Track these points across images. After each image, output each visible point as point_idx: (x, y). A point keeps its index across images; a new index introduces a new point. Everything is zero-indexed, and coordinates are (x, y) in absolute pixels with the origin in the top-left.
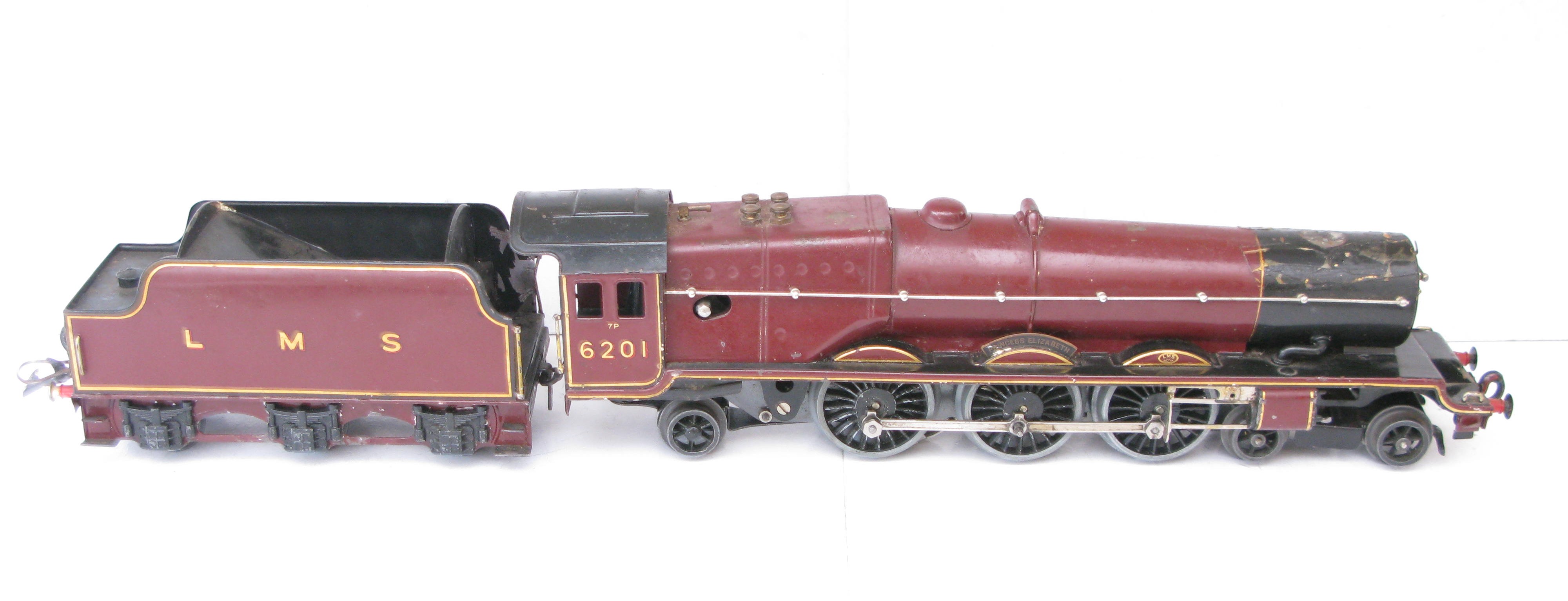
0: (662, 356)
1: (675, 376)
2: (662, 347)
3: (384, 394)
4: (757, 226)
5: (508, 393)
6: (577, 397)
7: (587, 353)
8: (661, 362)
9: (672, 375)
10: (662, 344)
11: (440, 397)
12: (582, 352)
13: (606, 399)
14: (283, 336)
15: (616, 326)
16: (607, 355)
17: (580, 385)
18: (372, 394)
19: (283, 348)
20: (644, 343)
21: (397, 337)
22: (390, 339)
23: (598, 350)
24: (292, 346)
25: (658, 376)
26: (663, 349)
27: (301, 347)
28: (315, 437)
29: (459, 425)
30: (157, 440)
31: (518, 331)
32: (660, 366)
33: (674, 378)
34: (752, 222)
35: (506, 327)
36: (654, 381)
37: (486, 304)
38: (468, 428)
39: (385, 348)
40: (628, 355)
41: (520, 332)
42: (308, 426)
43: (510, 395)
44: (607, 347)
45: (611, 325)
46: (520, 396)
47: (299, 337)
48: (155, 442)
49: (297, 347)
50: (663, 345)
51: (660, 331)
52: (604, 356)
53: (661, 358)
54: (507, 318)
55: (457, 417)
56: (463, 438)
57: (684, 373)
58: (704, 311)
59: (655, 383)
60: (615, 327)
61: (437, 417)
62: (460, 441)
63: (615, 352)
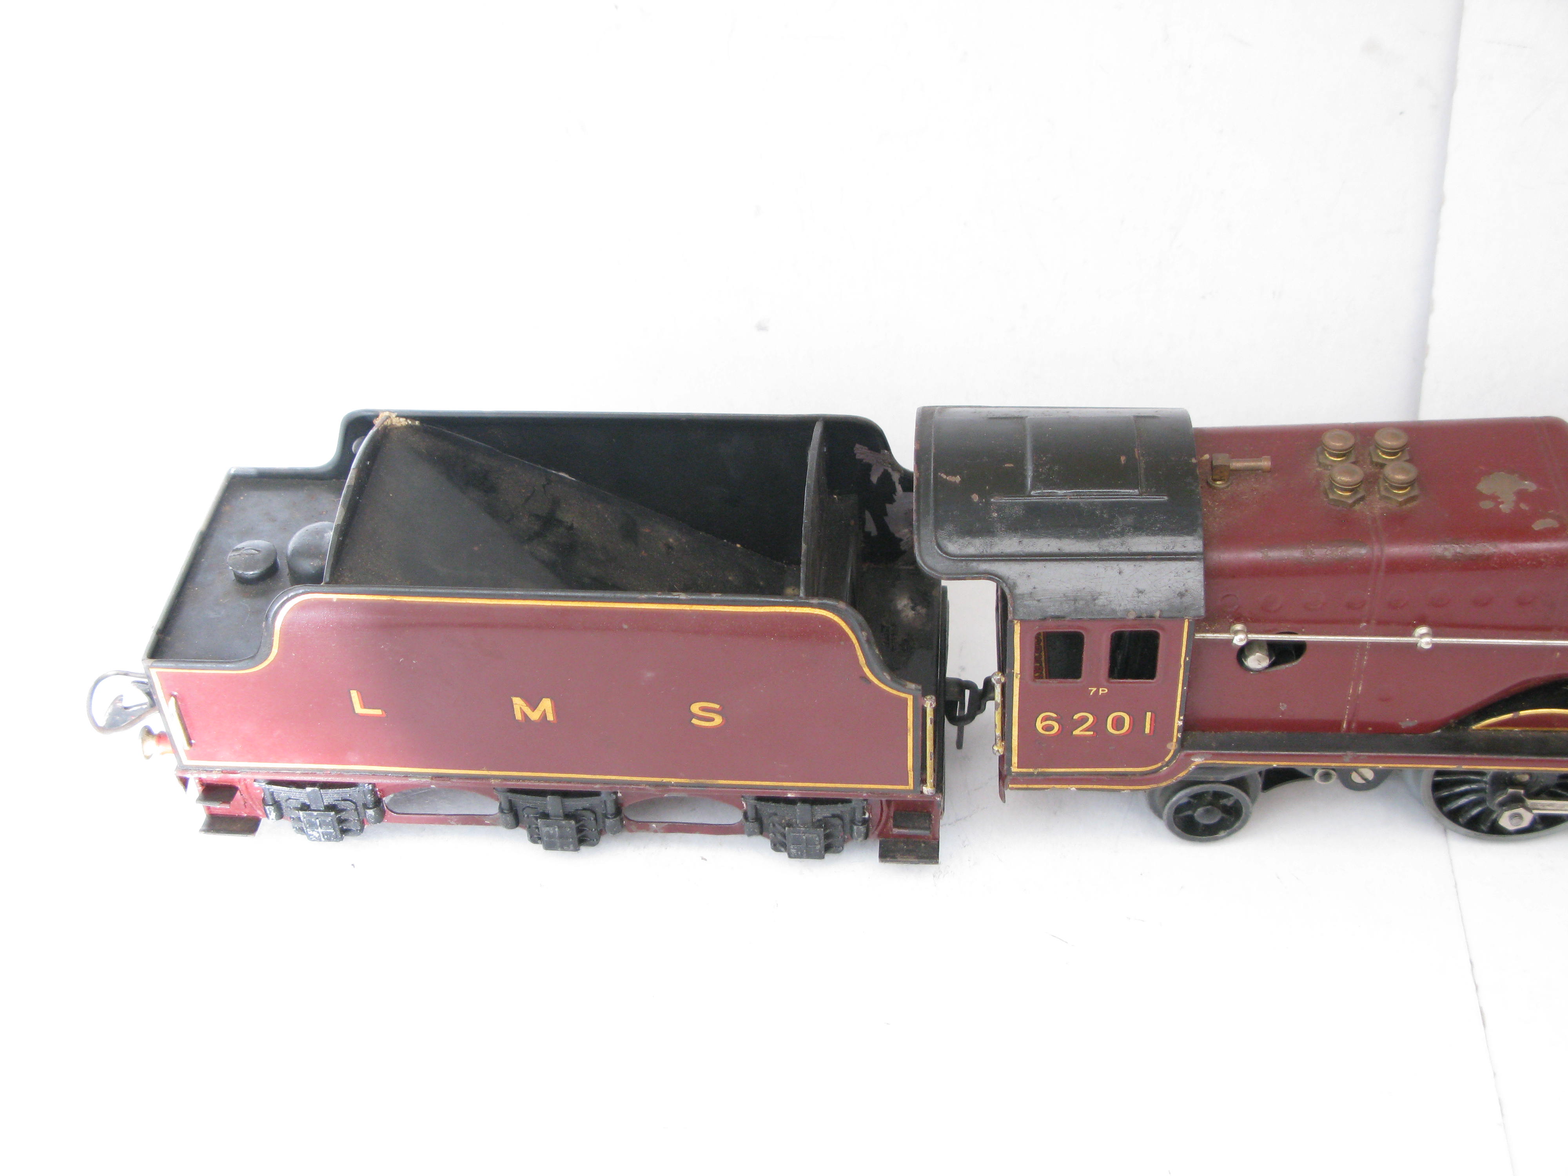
0: (1178, 732)
1: (1198, 760)
2: (1179, 719)
3: (693, 781)
4: (1357, 507)
5: (907, 784)
6: (1025, 786)
7: (1049, 728)
8: (1175, 740)
9: (1192, 760)
10: (1180, 715)
11: (792, 787)
12: (1039, 726)
13: (1073, 789)
14: (518, 703)
15: (1103, 691)
16: (1081, 731)
17: (1031, 770)
18: (673, 781)
19: (519, 716)
20: (1149, 714)
21: (717, 706)
22: (703, 709)
23: (1067, 725)
24: (535, 716)
25: (1167, 759)
26: (1181, 723)
27: (550, 717)
28: (580, 830)
29: (819, 818)
30: (320, 830)
31: (931, 705)
32: (1173, 746)
33: (1197, 763)
34: (1350, 501)
35: (910, 699)
36: (1160, 764)
37: (876, 667)
38: (838, 822)
39: (695, 721)
40: (1118, 730)
41: (934, 705)
42: (568, 816)
43: (911, 786)
44: (1084, 720)
45: (1094, 689)
46: (928, 789)
47: (546, 704)
48: (318, 832)
49: (544, 715)
50: (1182, 718)
51: (1179, 699)
52: (1077, 732)
53: (1176, 735)
54: (913, 686)
55: (817, 808)
56: (827, 836)
57: (1215, 756)
58: (1257, 661)
59: (1161, 768)
60: (1101, 692)
61: (782, 808)
62: (822, 841)
63: (1099, 726)
